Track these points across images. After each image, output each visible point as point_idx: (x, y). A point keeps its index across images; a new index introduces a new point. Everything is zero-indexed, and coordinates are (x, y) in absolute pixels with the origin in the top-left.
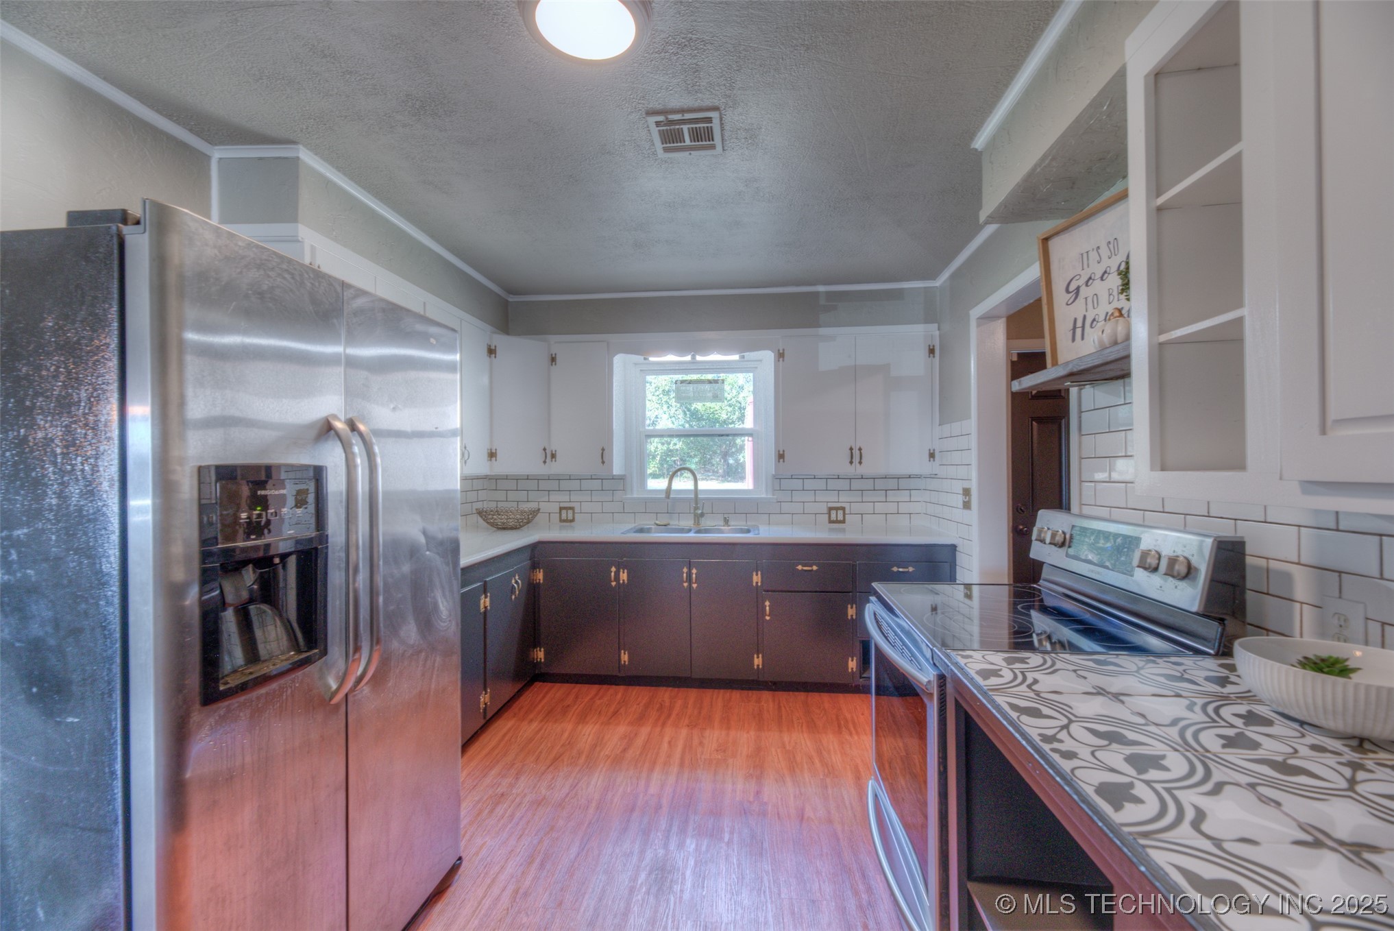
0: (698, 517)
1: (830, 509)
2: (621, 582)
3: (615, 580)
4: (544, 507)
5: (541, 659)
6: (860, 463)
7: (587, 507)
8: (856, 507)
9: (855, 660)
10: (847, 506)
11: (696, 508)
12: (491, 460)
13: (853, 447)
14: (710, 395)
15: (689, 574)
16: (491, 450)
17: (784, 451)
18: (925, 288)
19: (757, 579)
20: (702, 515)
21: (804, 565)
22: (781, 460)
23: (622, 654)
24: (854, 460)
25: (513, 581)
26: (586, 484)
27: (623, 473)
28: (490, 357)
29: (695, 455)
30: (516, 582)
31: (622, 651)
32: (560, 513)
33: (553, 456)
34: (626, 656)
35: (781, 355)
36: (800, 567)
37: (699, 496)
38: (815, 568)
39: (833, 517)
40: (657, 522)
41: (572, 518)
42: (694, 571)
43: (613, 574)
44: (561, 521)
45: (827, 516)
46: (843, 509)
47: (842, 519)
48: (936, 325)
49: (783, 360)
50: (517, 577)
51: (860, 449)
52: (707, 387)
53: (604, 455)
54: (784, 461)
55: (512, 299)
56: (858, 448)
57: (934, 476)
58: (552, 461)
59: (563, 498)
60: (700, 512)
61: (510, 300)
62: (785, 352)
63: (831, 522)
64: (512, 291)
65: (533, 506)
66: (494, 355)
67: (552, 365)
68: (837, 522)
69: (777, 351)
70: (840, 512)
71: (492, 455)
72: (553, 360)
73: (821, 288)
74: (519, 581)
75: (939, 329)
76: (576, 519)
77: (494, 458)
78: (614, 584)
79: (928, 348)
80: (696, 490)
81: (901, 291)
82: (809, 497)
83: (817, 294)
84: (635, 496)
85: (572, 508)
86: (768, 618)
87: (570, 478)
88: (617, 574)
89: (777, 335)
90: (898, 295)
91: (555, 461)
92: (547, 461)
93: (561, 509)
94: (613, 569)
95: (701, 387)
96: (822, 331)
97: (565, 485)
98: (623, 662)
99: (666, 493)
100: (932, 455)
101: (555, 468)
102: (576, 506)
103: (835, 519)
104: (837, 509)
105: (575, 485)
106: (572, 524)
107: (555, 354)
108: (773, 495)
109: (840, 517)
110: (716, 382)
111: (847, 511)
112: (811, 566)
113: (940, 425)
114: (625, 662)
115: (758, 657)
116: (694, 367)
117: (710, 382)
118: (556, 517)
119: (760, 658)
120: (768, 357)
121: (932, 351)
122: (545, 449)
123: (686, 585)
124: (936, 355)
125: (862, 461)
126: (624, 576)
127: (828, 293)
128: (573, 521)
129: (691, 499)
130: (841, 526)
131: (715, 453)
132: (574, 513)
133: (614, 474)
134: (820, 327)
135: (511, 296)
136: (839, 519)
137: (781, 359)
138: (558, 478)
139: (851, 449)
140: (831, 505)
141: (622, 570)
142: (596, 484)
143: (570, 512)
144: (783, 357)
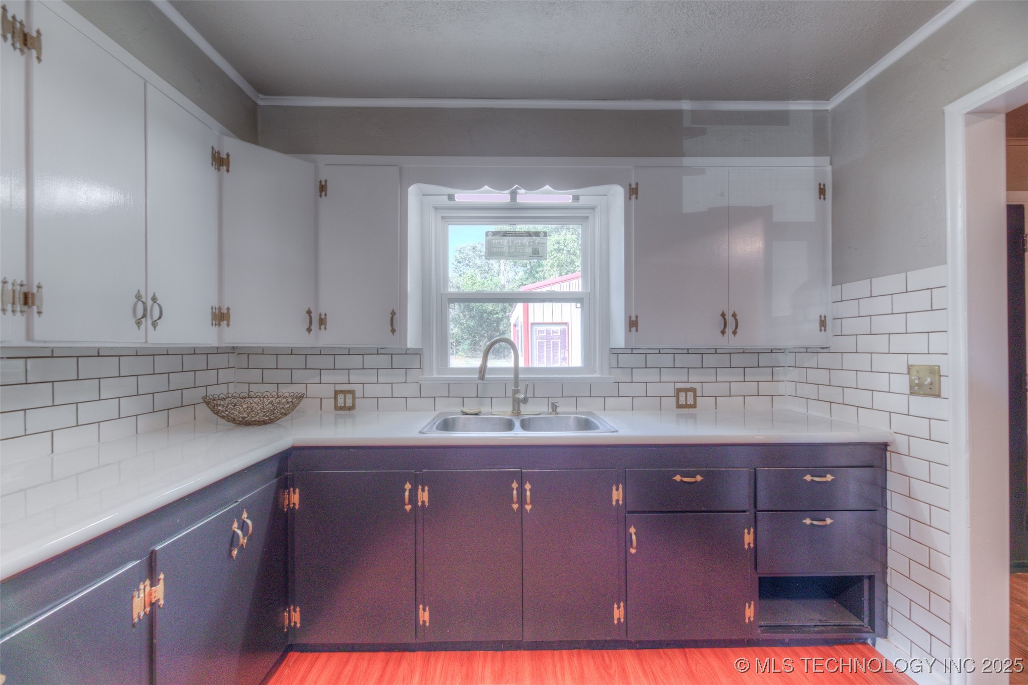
0: (517, 403)
1: (678, 391)
2: (420, 504)
3: (410, 503)
4: (314, 390)
5: (295, 623)
6: (735, 333)
7: (371, 390)
8: (709, 388)
9: (752, 606)
10: (697, 386)
11: (516, 392)
12: (219, 325)
13: (726, 312)
14: (529, 250)
15: (521, 491)
16: (220, 309)
17: (637, 317)
18: (814, 111)
19: (617, 495)
20: (525, 401)
21: (684, 475)
22: (634, 329)
23: (421, 610)
24: (726, 330)
25: (235, 525)
26: (370, 360)
27: (420, 347)
28: (219, 170)
29: (468, 339)
30: (243, 526)
31: (421, 607)
32: (336, 398)
33: (322, 322)
34: (427, 614)
35: (633, 192)
36: (678, 478)
37: (520, 376)
38: (699, 478)
39: (682, 400)
40: (466, 410)
41: (351, 405)
42: (528, 486)
43: (407, 493)
44: (337, 408)
45: (675, 399)
46: (694, 390)
47: (692, 403)
48: (828, 158)
49: (637, 198)
50: (245, 515)
51: (734, 315)
52: (526, 240)
53: (395, 321)
54: (637, 330)
55: (263, 101)
56: (731, 313)
57: (825, 349)
58: (320, 328)
59: (340, 377)
60: (522, 396)
61: (260, 103)
62: (639, 186)
63: (679, 406)
64: (263, 89)
65: (298, 389)
66: (225, 168)
67: (321, 196)
68: (687, 406)
69: (628, 187)
70: (690, 395)
71: (221, 317)
72: (323, 188)
73: (686, 105)
74: (249, 522)
75: (831, 164)
76: (357, 405)
77: (225, 322)
78: (408, 508)
79: (818, 187)
80: (516, 370)
81: (786, 113)
82: (652, 375)
83: (679, 113)
84: (435, 376)
85: (352, 392)
86: (633, 551)
87: (349, 353)
88: (414, 493)
89: (628, 165)
90: (781, 118)
91: (325, 329)
92: (313, 327)
93: (337, 393)
94: (408, 486)
95: (518, 240)
96: (687, 161)
97: (341, 361)
98: (421, 623)
99: (480, 372)
100: (823, 323)
101: (326, 339)
102: (358, 389)
103: (684, 403)
104: (686, 390)
105: (356, 361)
106: (352, 412)
107: (326, 181)
108: (610, 374)
109: (690, 401)
110: (537, 234)
111: (699, 393)
112: (694, 477)
113: (833, 285)
114: (424, 622)
115: (619, 608)
116: (514, 211)
117: (529, 234)
118: (329, 404)
119: (622, 608)
120: (617, 194)
121: (822, 191)
122: (309, 312)
123: (515, 506)
124: (827, 196)
125: (737, 330)
126: (424, 496)
127: (694, 113)
128: (352, 408)
129: (507, 380)
130: (691, 411)
131: (483, 336)
132: (354, 398)
133: (409, 346)
134: (683, 155)
135: (261, 96)
136: (688, 403)
137: (633, 197)
138: (334, 352)
139: (723, 315)
140: (679, 386)
141: (420, 487)
142: (384, 360)
143: (349, 397)
144: (637, 193)
